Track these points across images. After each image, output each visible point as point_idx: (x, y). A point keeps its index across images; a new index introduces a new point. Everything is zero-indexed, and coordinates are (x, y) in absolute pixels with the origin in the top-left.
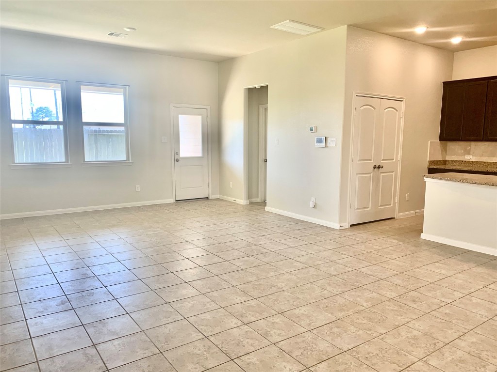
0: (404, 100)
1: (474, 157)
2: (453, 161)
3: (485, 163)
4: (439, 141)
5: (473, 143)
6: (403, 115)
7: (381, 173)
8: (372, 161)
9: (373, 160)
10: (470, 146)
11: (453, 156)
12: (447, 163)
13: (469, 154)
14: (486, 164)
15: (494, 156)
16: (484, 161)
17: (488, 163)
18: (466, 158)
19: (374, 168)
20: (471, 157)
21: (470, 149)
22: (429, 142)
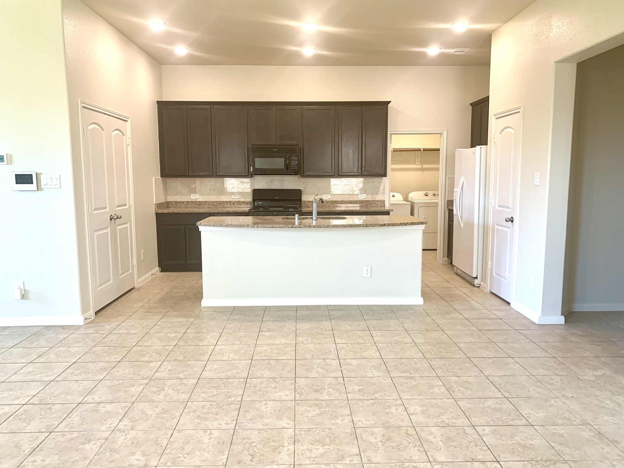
0: (129, 120)
1: (201, 197)
2: (177, 202)
3: (214, 202)
4: (160, 177)
5: (198, 180)
6: (129, 141)
7: (118, 225)
8: (107, 210)
9: (108, 208)
10: (195, 184)
11: (176, 197)
12: (170, 205)
13: (195, 192)
14: (216, 203)
15: (222, 195)
16: (213, 200)
17: (217, 202)
18: (192, 197)
19: (111, 219)
20: (198, 196)
21: (195, 187)
22: (154, 179)
